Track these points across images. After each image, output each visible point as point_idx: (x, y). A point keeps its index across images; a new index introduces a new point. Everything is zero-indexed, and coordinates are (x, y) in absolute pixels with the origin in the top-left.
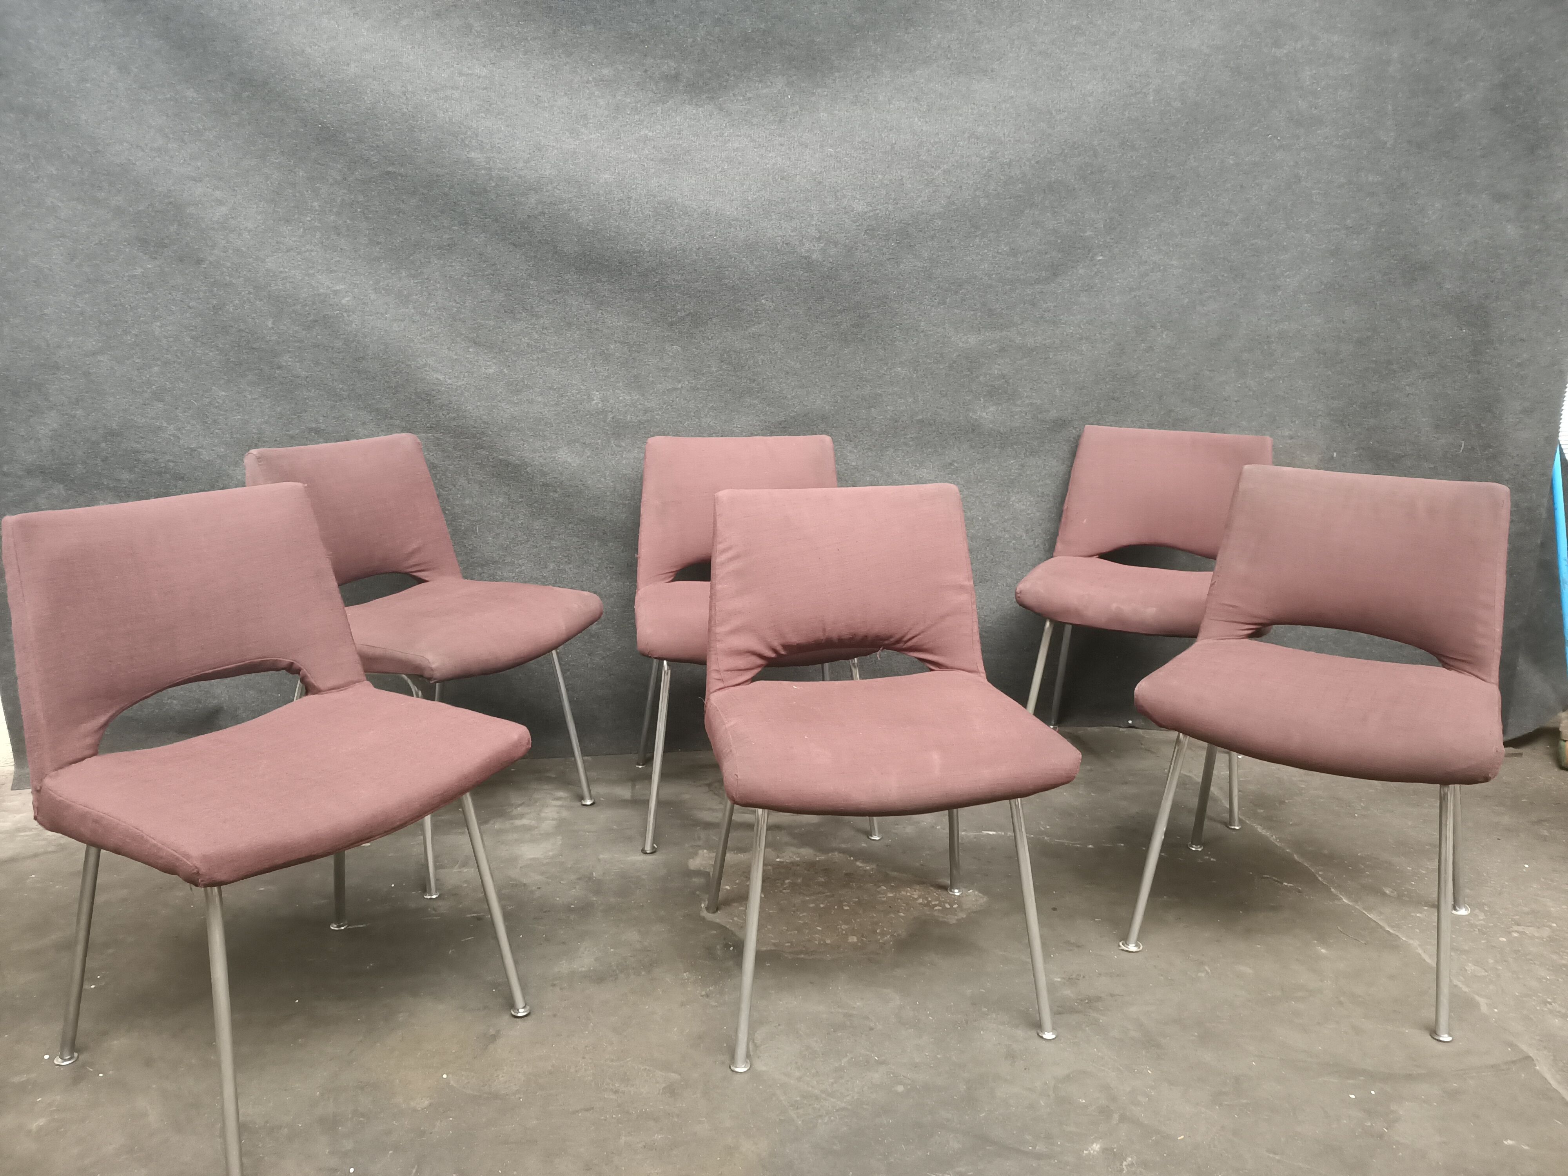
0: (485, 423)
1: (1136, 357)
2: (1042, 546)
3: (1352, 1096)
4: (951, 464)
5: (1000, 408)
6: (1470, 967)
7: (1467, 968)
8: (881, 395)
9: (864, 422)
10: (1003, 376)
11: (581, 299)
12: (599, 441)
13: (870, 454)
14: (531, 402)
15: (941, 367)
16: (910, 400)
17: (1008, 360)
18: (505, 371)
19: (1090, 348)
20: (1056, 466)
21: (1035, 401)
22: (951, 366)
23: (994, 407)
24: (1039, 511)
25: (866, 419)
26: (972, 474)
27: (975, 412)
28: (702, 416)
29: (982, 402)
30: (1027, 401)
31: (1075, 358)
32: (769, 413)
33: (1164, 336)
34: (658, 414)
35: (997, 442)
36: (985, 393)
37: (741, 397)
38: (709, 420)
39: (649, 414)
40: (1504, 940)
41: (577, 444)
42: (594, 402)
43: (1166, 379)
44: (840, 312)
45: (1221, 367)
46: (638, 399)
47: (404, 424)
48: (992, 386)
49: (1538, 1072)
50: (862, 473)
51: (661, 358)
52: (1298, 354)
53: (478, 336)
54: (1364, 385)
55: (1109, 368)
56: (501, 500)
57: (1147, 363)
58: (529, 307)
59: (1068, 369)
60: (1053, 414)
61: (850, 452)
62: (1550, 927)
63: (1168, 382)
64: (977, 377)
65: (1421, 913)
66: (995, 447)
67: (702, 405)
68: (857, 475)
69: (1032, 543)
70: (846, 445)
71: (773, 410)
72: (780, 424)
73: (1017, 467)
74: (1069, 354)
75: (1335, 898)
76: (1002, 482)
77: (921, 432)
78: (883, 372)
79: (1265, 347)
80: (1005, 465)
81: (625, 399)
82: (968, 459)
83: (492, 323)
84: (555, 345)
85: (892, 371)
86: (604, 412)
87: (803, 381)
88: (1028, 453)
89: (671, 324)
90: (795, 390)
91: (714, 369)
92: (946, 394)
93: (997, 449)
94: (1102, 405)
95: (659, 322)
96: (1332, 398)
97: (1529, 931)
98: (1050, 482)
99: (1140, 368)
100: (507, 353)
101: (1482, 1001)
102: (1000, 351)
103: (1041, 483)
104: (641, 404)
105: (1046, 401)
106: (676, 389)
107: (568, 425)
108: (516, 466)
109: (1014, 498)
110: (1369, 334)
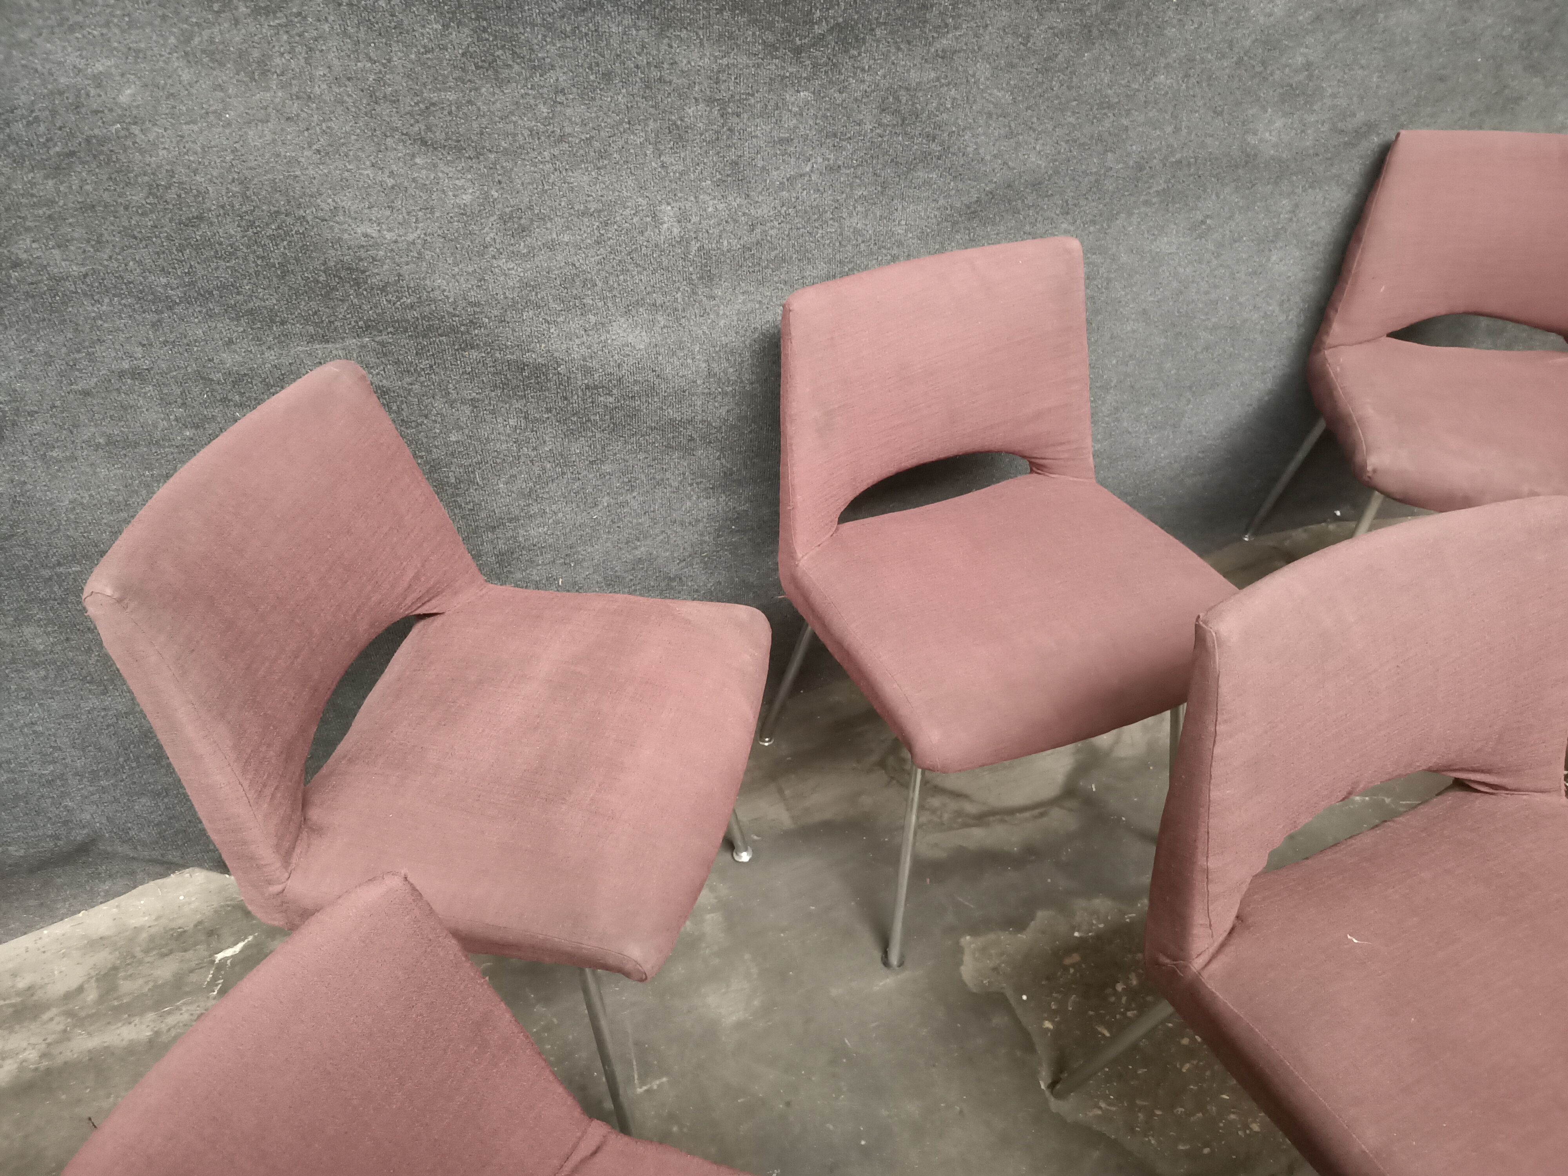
0: (472, 304)
4: (1203, 222)
5: (1290, 120)
8: (1126, 129)
9: (1094, 178)
10: (1307, 66)
11: (628, 20)
12: (679, 295)
13: (1092, 229)
14: (551, 246)
15: (1225, 65)
16: (1169, 130)
17: (1320, 36)
18: (494, 193)
21: (1340, 101)
22: (1239, 61)
23: (1284, 120)
25: (1097, 173)
26: (1228, 232)
27: (1255, 133)
28: (845, 215)
29: (1269, 114)
30: (1329, 103)
32: (953, 192)
34: (773, 228)
35: (1273, 176)
36: (1275, 100)
37: (909, 171)
38: (855, 220)
39: (758, 231)
41: (641, 309)
42: (665, 226)
46: (740, 206)
47: (311, 329)
48: (1288, 84)
51: (778, 122)
53: (429, 129)
56: (511, 422)
58: (525, 51)
60: (1359, 118)
64: (1272, 74)
66: (1268, 185)
67: (844, 196)
71: (960, 185)
73: (1289, 209)
77: (1173, 180)
78: (1137, 86)
80: (1274, 208)
81: (717, 210)
82: (1227, 210)
83: (451, 96)
84: (584, 124)
85: (1152, 83)
86: (684, 241)
87: (1013, 124)
88: (1308, 186)
89: (798, 51)
90: (997, 144)
91: (868, 127)
92: (1223, 110)
93: (1269, 187)
95: (777, 49)
100: (492, 156)
107: (621, 277)
108: (537, 367)
109: (1274, 258)
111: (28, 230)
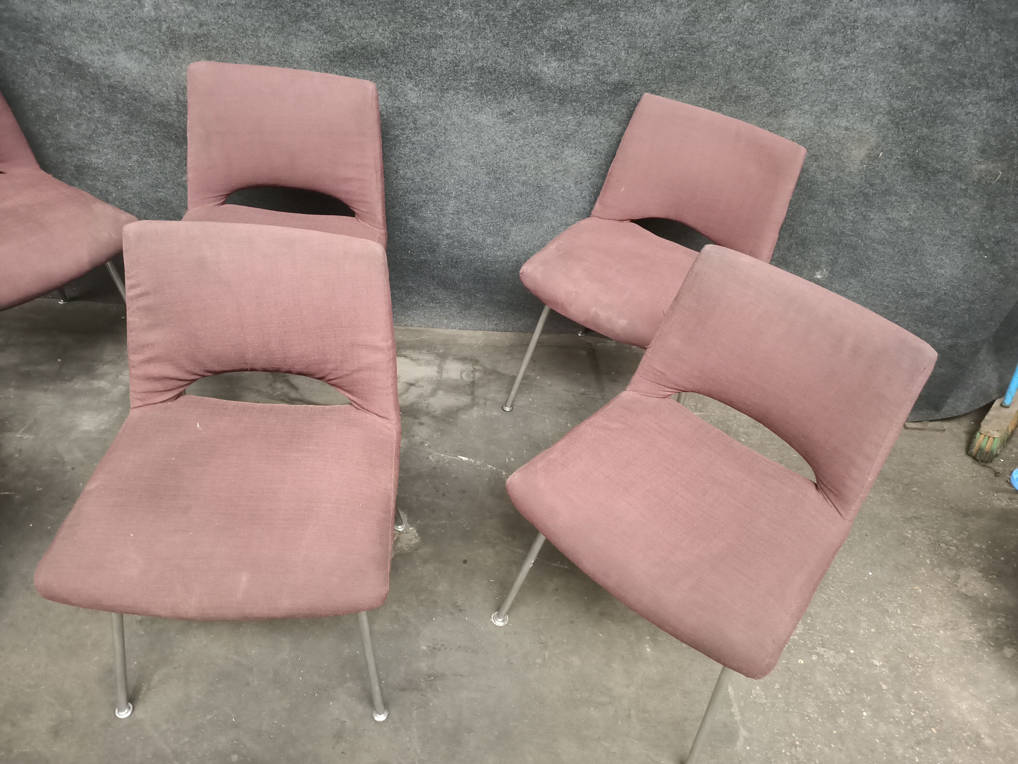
0: (36, 18)
1: (710, 27)
2: (588, 198)
4: (510, 113)
5: (562, 64)
6: (757, 691)
7: (753, 691)
8: (441, 37)
9: (425, 62)
10: (568, 32)
12: (157, 50)
13: (431, 94)
15: (504, 15)
16: (471, 46)
17: (575, 15)
19: (665, 11)
20: (612, 127)
21: (598, 62)
22: (514, 15)
23: (557, 62)
24: (590, 167)
25: (427, 59)
26: (529, 125)
27: (536, 65)
28: (260, 35)
29: (544, 56)
30: (590, 61)
31: (646, 21)
32: (326, 41)
33: (745, 8)
34: (214, 29)
35: (557, 98)
36: (548, 48)
37: (298, 21)
38: (267, 40)
39: (205, 28)
40: (802, 662)
41: (135, 51)
42: (146, 9)
43: (737, 54)
45: (797, 48)
46: (192, 11)
48: (555, 40)
50: (422, 111)
52: (879, 44)
54: (931, 92)
55: (681, 35)
56: (74, 93)
57: (722, 35)
59: (638, 31)
60: (615, 77)
61: (411, 89)
62: (848, 653)
63: (738, 57)
64: (541, 29)
66: (555, 102)
67: (258, 24)
68: (417, 112)
69: (580, 194)
70: (407, 82)
71: (330, 38)
72: (339, 54)
73: (574, 123)
74: (641, 15)
76: (558, 136)
77: (481, 79)
78: (444, 12)
79: (849, 32)
80: (562, 120)
81: (178, 9)
82: (527, 110)
85: (453, 13)
86: (156, 20)
87: (360, 11)
88: (586, 112)
90: (352, 21)
92: (508, 44)
93: (556, 104)
94: (666, 74)
96: (897, 97)
97: (827, 655)
98: (604, 141)
99: (713, 38)
101: (743, 733)
103: (595, 141)
104: (195, 17)
105: (609, 63)
107: (122, 30)
108: (78, 65)
109: (566, 152)
110: (956, 38)
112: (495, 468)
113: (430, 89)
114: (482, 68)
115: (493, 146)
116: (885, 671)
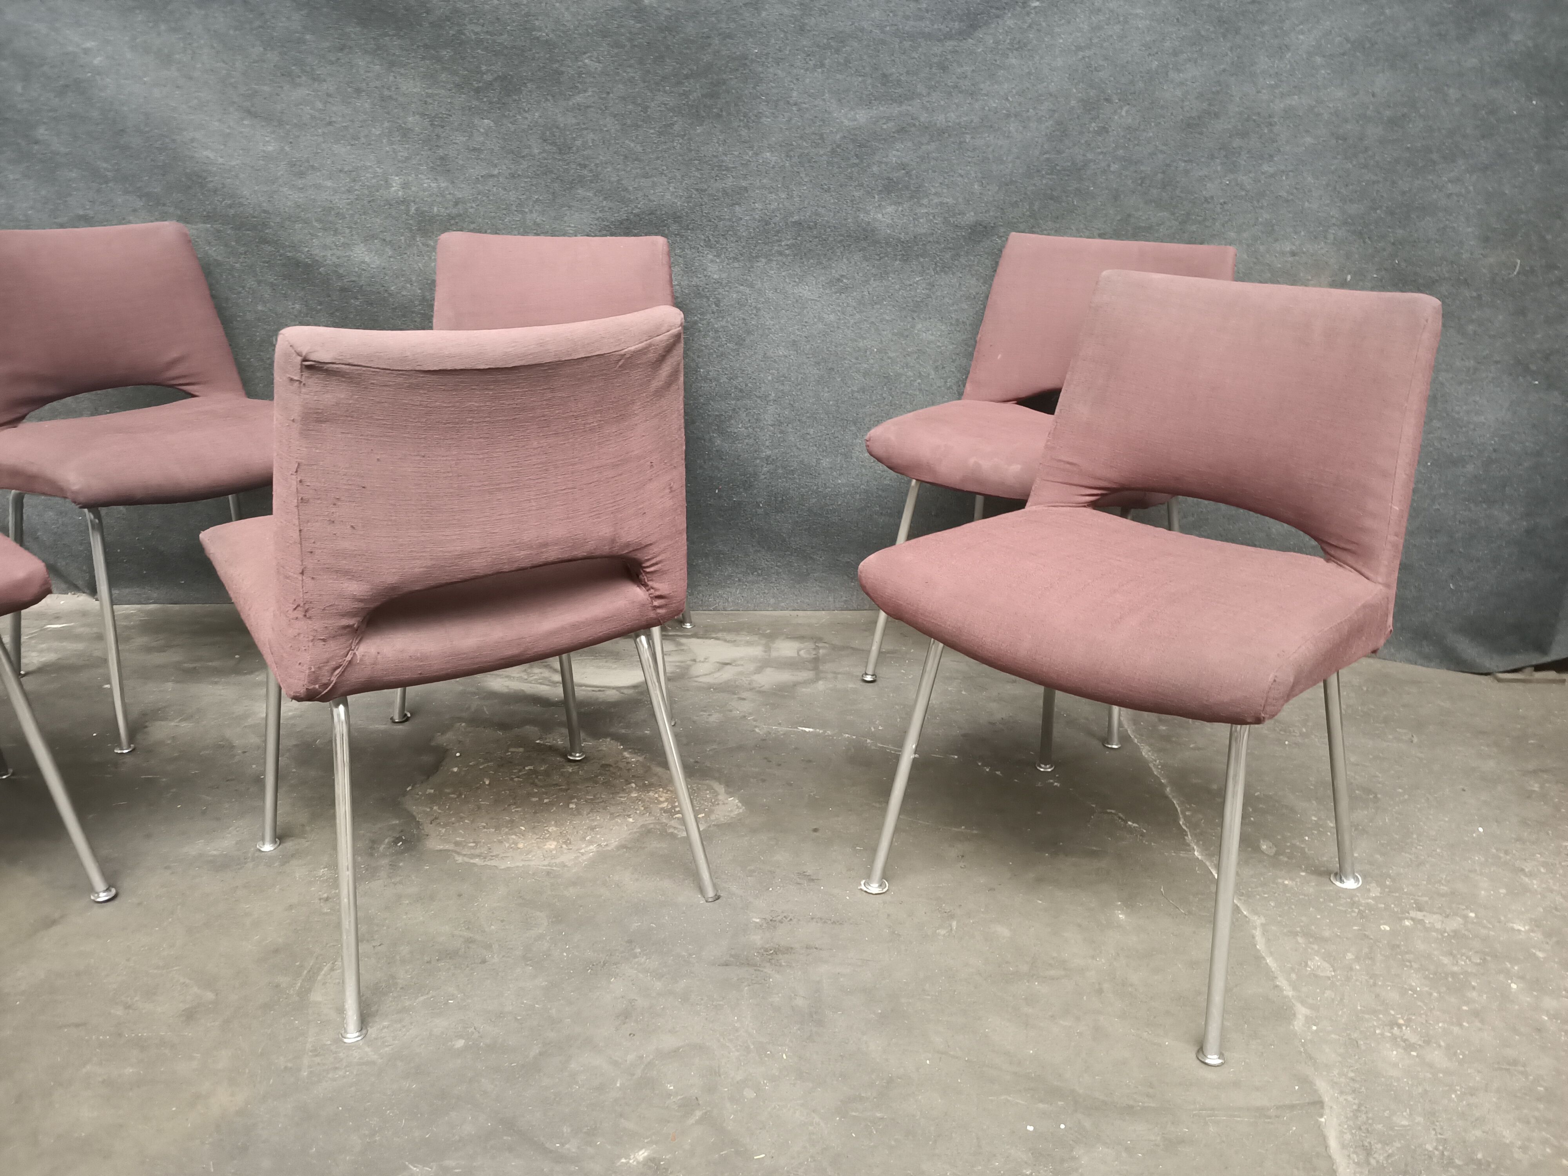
0: (265, 212)
1: (1083, 141)
3: (1030, 1128)
4: (838, 280)
5: (900, 209)
6: (1316, 962)
7: (1309, 963)
8: (746, 189)
9: (728, 223)
10: (903, 166)
11: (368, 58)
12: (402, 238)
13: (736, 265)
14: (318, 187)
15: (822, 153)
16: (783, 196)
17: (910, 144)
18: (287, 148)
19: (1021, 128)
21: (946, 200)
22: (833, 151)
23: (893, 207)
24: (953, 344)
25: (730, 220)
26: (866, 293)
27: (867, 213)
28: (527, 210)
29: (876, 200)
30: (936, 201)
31: (1000, 143)
32: (606, 209)
33: (1124, 113)
34: (472, 207)
35: (898, 253)
36: (880, 188)
37: (571, 188)
38: (534, 215)
39: (460, 206)
40: (1388, 928)
41: (376, 241)
42: (393, 188)
43: (1125, 173)
44: (687, 77)
45: (1202, 156)
46: (447, 188)
47: (179, 212)
48: (888, 178)
49: (1319, 1126)
50: (727, 289)
51: (471, 136)
52: (1309, 140)
53: (253, 106)
54: (1394, 182)
55: (1047, 156)
56: (297, 306)
57: (1099, 150)
58: (308, 69)
59: (991, 156)
60: (970, 217)
61: (712, 261)
62: (1465, 917)
63: (1126, 176)
64: (869, 166)
65: (1291, 879)
66: (896, 260)
67: (524, 196)
68: (720, 290)
69: (943, 384)
70: (706, 252)
71: (611, 205)
72: (621, 223)
73: (924, 285)
74: (992, 137)
75: (1188, 849)
76: (905, 306)
77: (799, 239)
78: (748, 158)
79: (1266, 131)
80: (908, 283)
81: (430, 186)
82: (861, 274)
83: (266, 88)
84: (343, 116)
85: (759, 157)
86: (404, 201)
87: (647, 168)
88: (938, 269)
89: (477, 91)
91: (536, 151)
92: (829, 188)
93: (898, 262)
94: (1036, 208)
95: (463, 88)
96: (1351, 200)
97: (1430, 919)
98: (966, 307)
99: (1090, 156)
100: (288, 127)
101: (1302, 1011)
102: (898, 132)
103: (955, 307)
104: (450, 194)
105: (960, 200)
106: (492, 176)
107: (363, 217)
108: (307, 266)
109: (919, 326)
110: (1405, 110)
111: (44, 123)
112: (854, 737)
113: (735, 259)
114: (798, 223)
115: (820, 326)
116: (1537, 936)
